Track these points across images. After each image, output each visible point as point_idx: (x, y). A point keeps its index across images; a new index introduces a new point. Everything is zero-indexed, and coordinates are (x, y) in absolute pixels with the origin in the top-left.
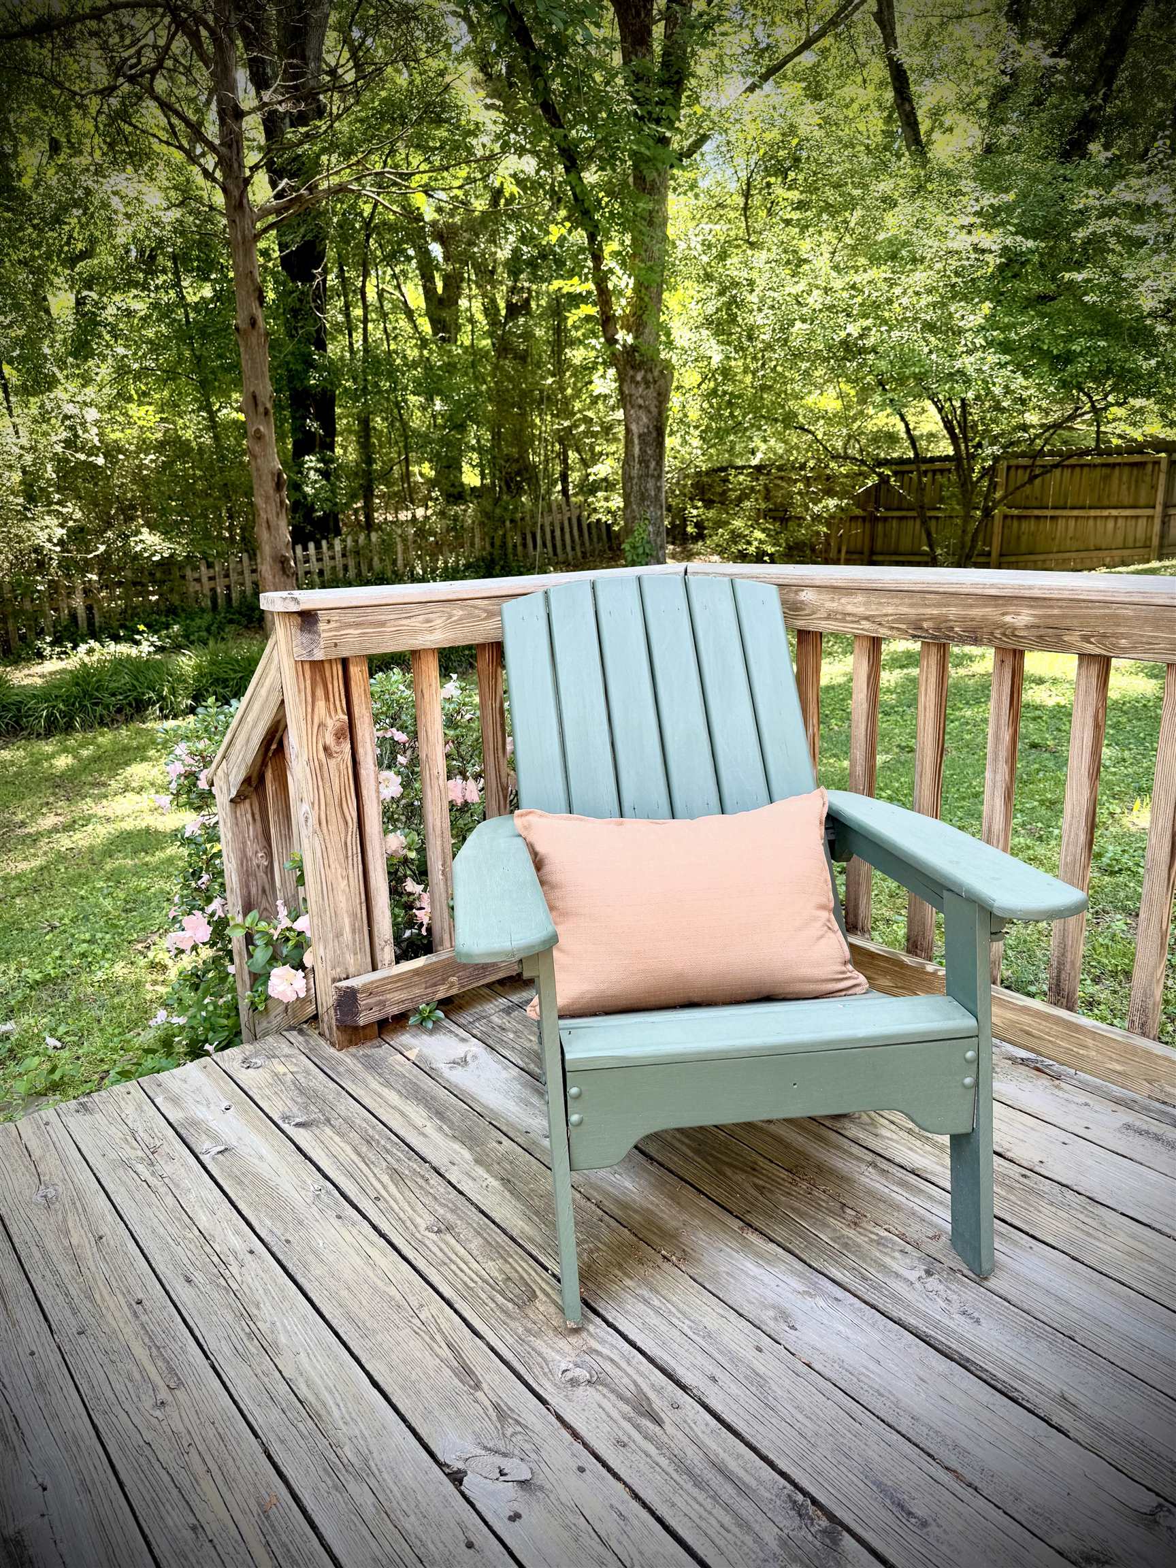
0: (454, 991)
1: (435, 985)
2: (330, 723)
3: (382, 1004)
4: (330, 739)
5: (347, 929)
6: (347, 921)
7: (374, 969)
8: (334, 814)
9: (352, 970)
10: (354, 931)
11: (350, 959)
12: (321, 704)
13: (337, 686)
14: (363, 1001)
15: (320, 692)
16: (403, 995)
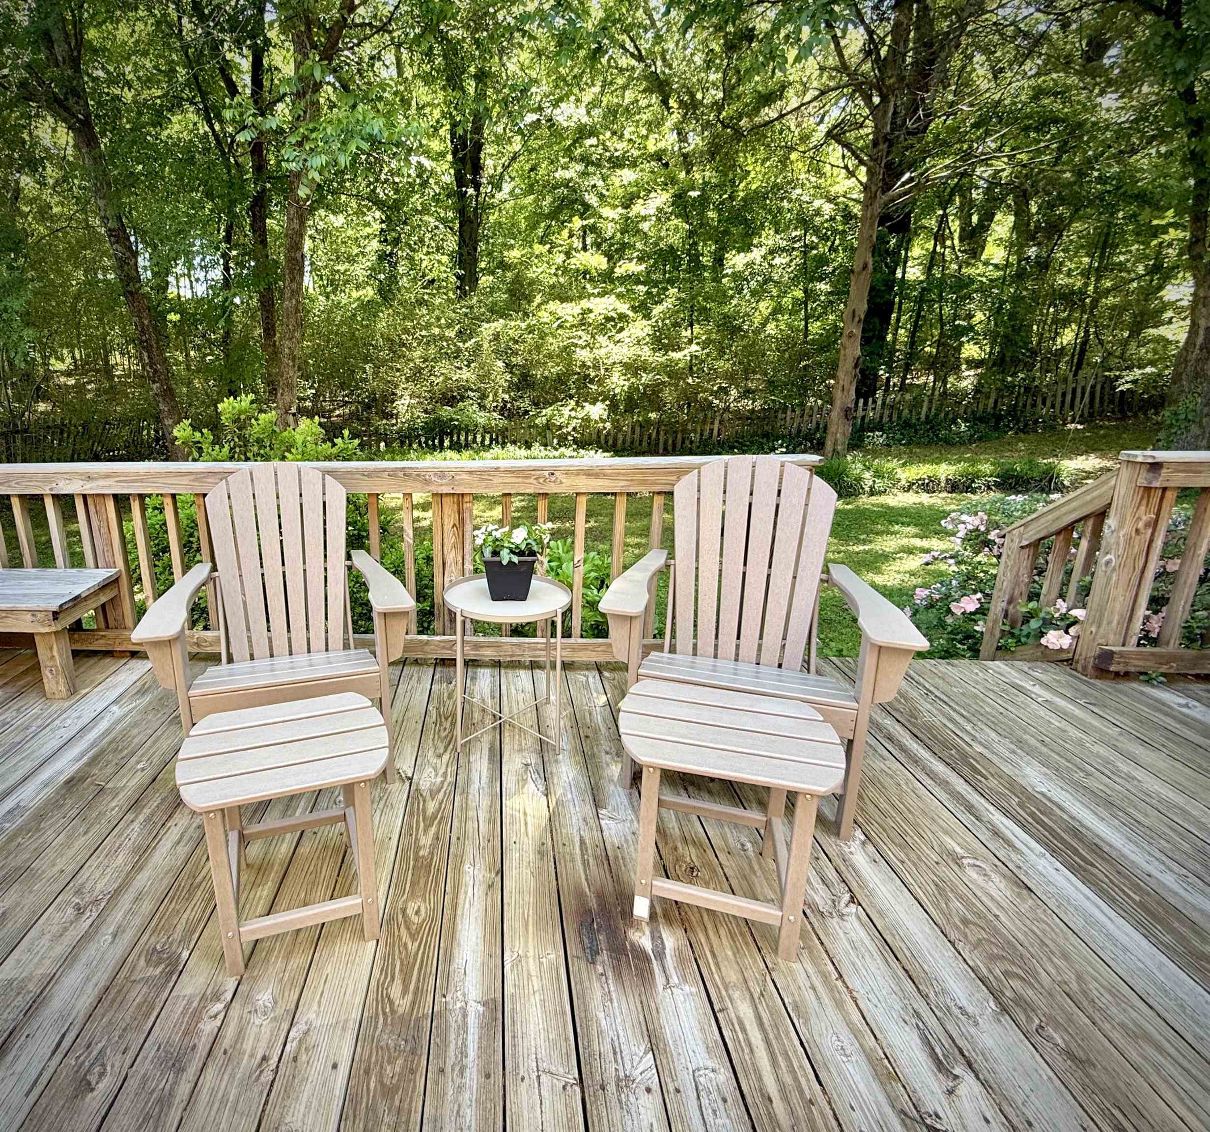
0: (1172, 671)
1: (1161, 664)
2: (1144, 518)
3: (1127, 664)
4: (1141, 525)
5: (1115, 622)
6: (1116, 617)
7: (1123, 645)
8: (1130, 562)
9: (1110, 642)
10: (1118, 623)
11: (1112, 637)
12: (1143, 508)
13: (1155, 500)
14: (1116, 658)
15: (1144, 502)
16: (1140, 663)
